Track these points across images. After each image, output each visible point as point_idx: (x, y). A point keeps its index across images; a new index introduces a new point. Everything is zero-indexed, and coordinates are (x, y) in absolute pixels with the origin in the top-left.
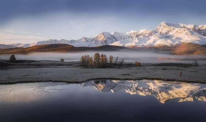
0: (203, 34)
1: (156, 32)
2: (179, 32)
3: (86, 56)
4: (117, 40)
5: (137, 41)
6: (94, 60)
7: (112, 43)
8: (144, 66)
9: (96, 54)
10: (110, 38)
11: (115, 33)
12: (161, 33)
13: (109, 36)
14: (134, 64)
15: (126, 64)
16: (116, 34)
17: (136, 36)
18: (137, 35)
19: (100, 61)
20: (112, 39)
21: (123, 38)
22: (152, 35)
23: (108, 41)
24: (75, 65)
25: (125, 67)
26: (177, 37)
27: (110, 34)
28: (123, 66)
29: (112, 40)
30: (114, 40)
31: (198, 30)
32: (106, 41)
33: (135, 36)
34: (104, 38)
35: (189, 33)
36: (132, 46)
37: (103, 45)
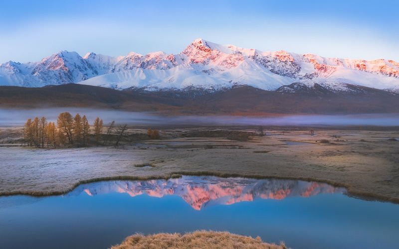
0: (270, 68)
1: (183, 60)
2: (229, 61)
3: (37, 118)
4: (96, 73)
5: (144, 77)
6: (58, 129)
7: (85, 79)
8: (167, 138)
9: (62, 115)
10: (79, 68)
11: (93, 55)
12: (193, 60)
13: (79, 63)
14: (144, 134)
15: (130, 134)
16: (94, 58)
17: (141, 65)
18: (143, 63)
19: (72, 130)
20: (86, 69)
21: (111, 68)
22: (175, 65)
23: (74, 74)
24: (6, 139)
25: (128, 141)
26: (224, 72)
27: (79, 57)
28: (123, 141)
29: (85, 72)
30: (90, 71)
31: (262, 61)
32: (69, 74)
33: (139, 65)
34: (65, 65)
35: (247, 65)
36: (133, 87)
37: (62, 83)
